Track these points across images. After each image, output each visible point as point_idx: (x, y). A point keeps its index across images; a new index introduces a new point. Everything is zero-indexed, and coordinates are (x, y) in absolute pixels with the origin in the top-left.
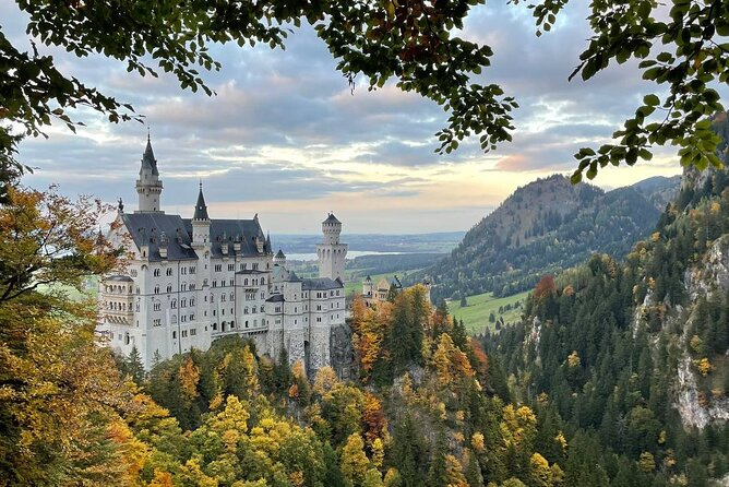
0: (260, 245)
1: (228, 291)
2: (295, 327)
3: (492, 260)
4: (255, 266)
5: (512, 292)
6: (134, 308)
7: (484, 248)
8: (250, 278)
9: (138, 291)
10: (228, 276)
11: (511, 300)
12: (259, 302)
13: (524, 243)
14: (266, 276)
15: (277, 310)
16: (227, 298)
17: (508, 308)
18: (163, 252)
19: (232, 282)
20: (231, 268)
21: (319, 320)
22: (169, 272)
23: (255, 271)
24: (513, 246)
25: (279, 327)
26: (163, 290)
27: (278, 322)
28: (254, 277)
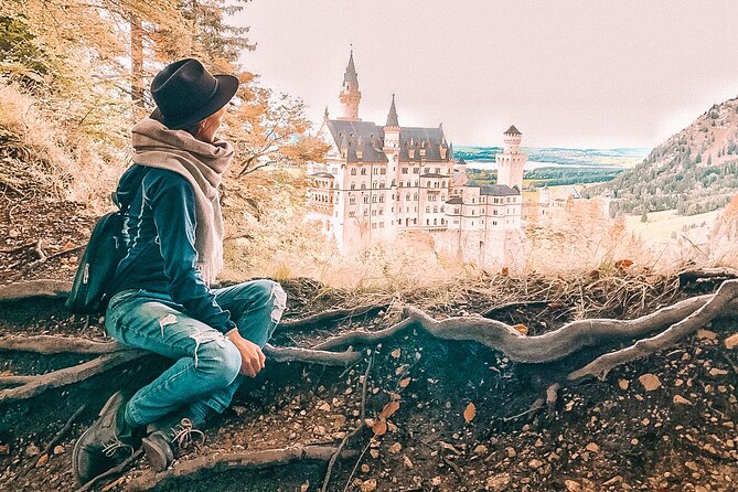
0: (443, 151)
1: (413, 191)
2: (472, 228)
3: (679, 178)
4: (438, 170)
5: (699, 210)
6: (334, 201)
7: (671, 165)
8: (433, 181)
9: (338, 185)
10: (413, 178)
11: (698, 219)
12: (440, 203)
13: (717, 162)
14: (447, 180)
15: (456, 211)
16: (412, 197)
17: (693, 226)
18: (359, 155)
19: (416, 184)
20: (416, 171)
21: (495, 223)
22: (363, 172)
23: (437, 175)
24: (703, 164)
25: (457, 226)
26: (358, 187)
27: (456, 222)
28: (437, 180)
